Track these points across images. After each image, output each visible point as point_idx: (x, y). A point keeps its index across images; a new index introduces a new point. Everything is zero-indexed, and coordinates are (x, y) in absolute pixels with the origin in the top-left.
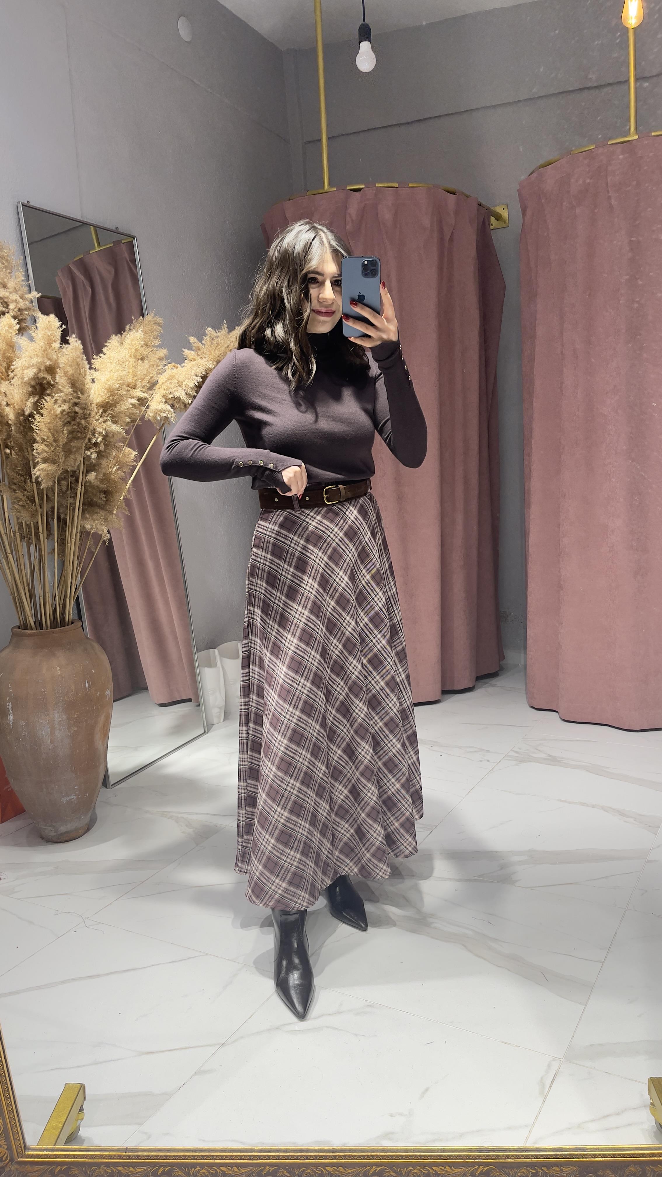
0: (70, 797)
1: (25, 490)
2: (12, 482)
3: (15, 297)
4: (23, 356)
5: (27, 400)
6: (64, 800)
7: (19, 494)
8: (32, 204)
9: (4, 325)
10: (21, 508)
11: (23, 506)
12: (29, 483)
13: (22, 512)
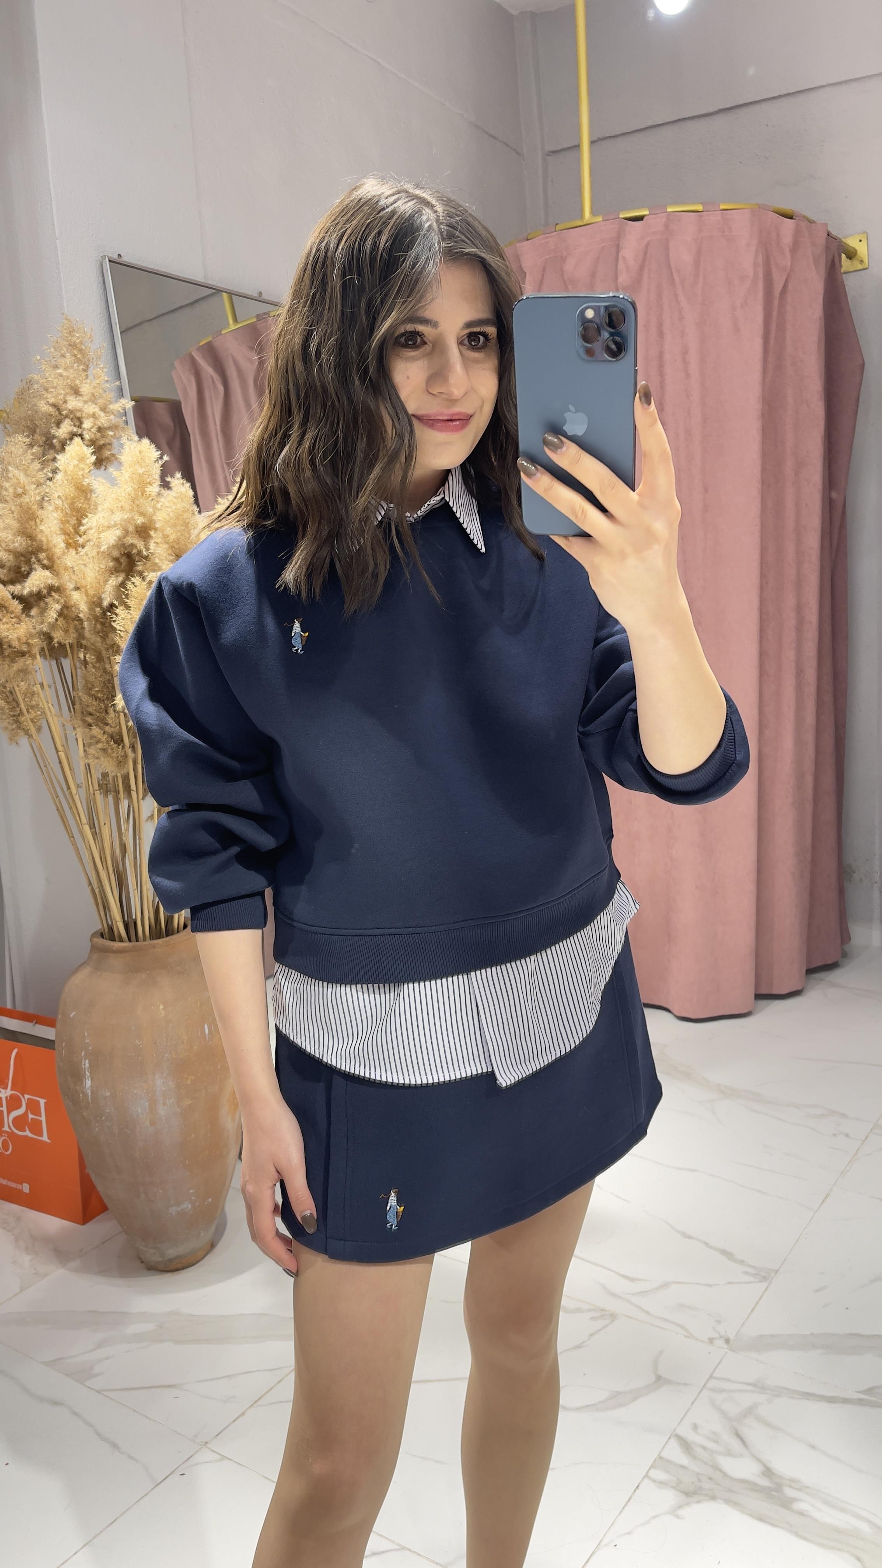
0: (182, 1207)
1: (107, 724)
2: (86, 713)
3: (91, 408)
4: (100, 509)
5: (107, 581)
6: (173, 1210)
7: (96, 731)
8: (126, 259)
9: (71, 456)
10: (101, 753)
11: (104, 750)
12: (112, 714)
13: (102, 759)
